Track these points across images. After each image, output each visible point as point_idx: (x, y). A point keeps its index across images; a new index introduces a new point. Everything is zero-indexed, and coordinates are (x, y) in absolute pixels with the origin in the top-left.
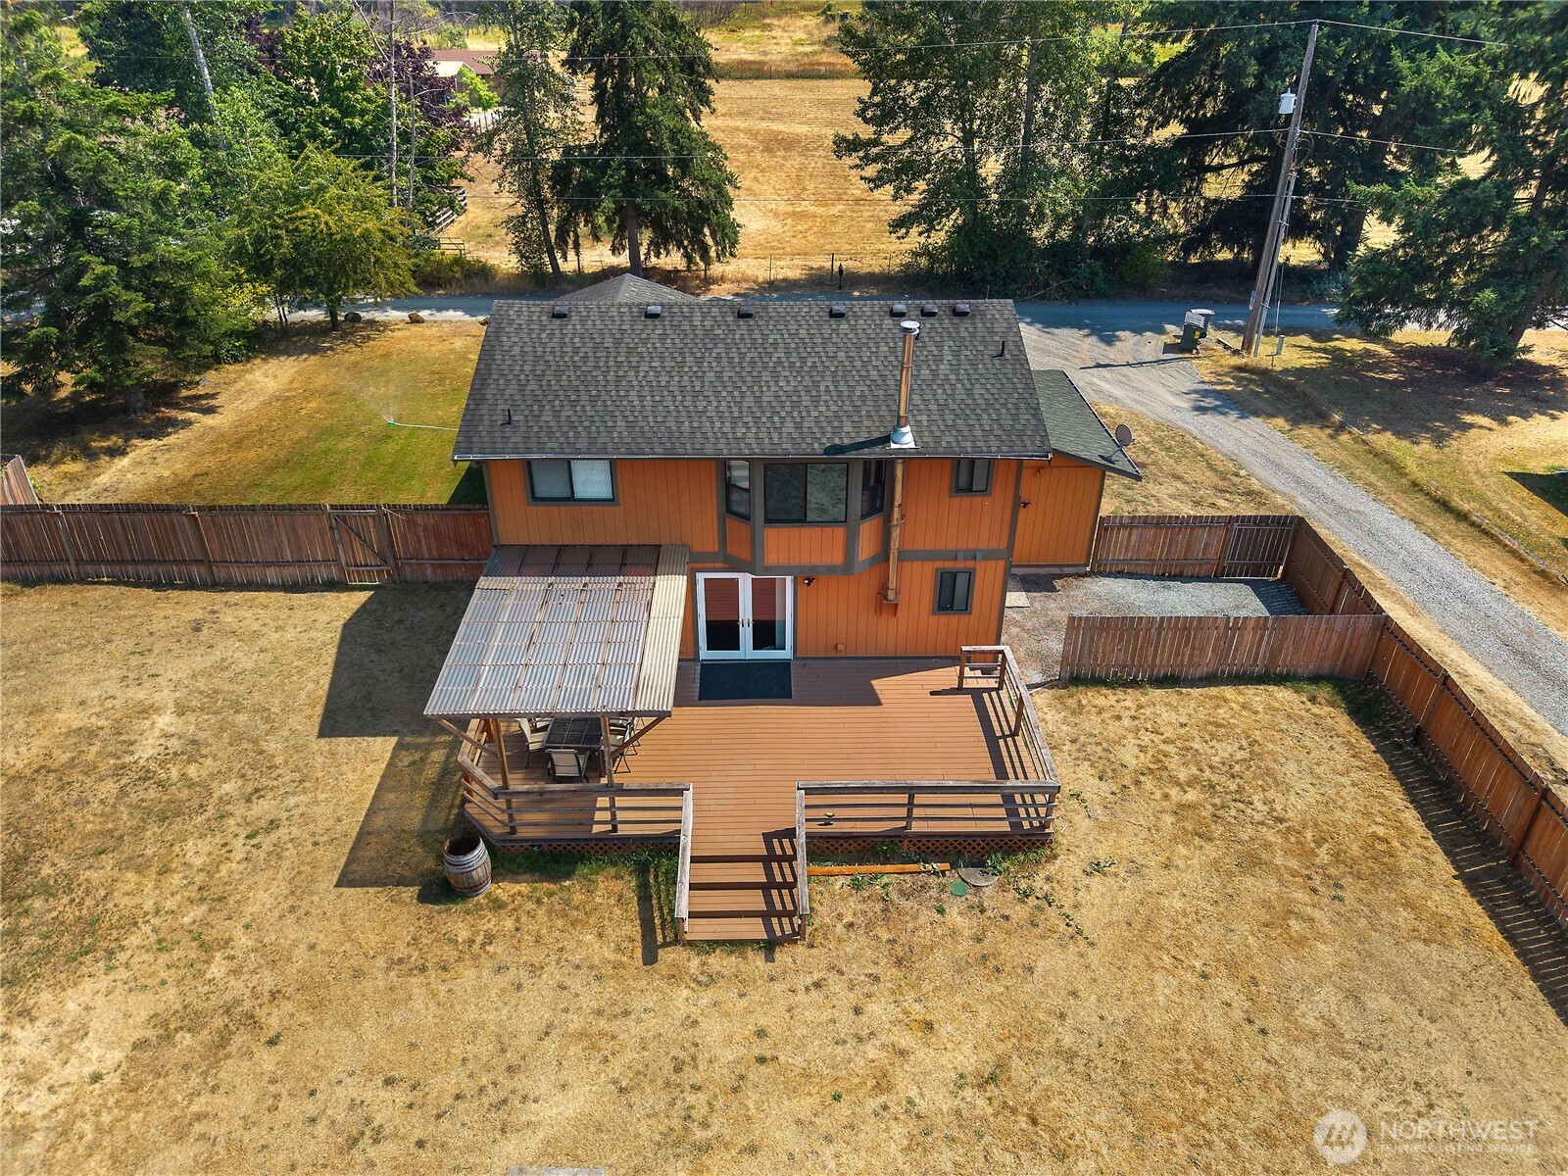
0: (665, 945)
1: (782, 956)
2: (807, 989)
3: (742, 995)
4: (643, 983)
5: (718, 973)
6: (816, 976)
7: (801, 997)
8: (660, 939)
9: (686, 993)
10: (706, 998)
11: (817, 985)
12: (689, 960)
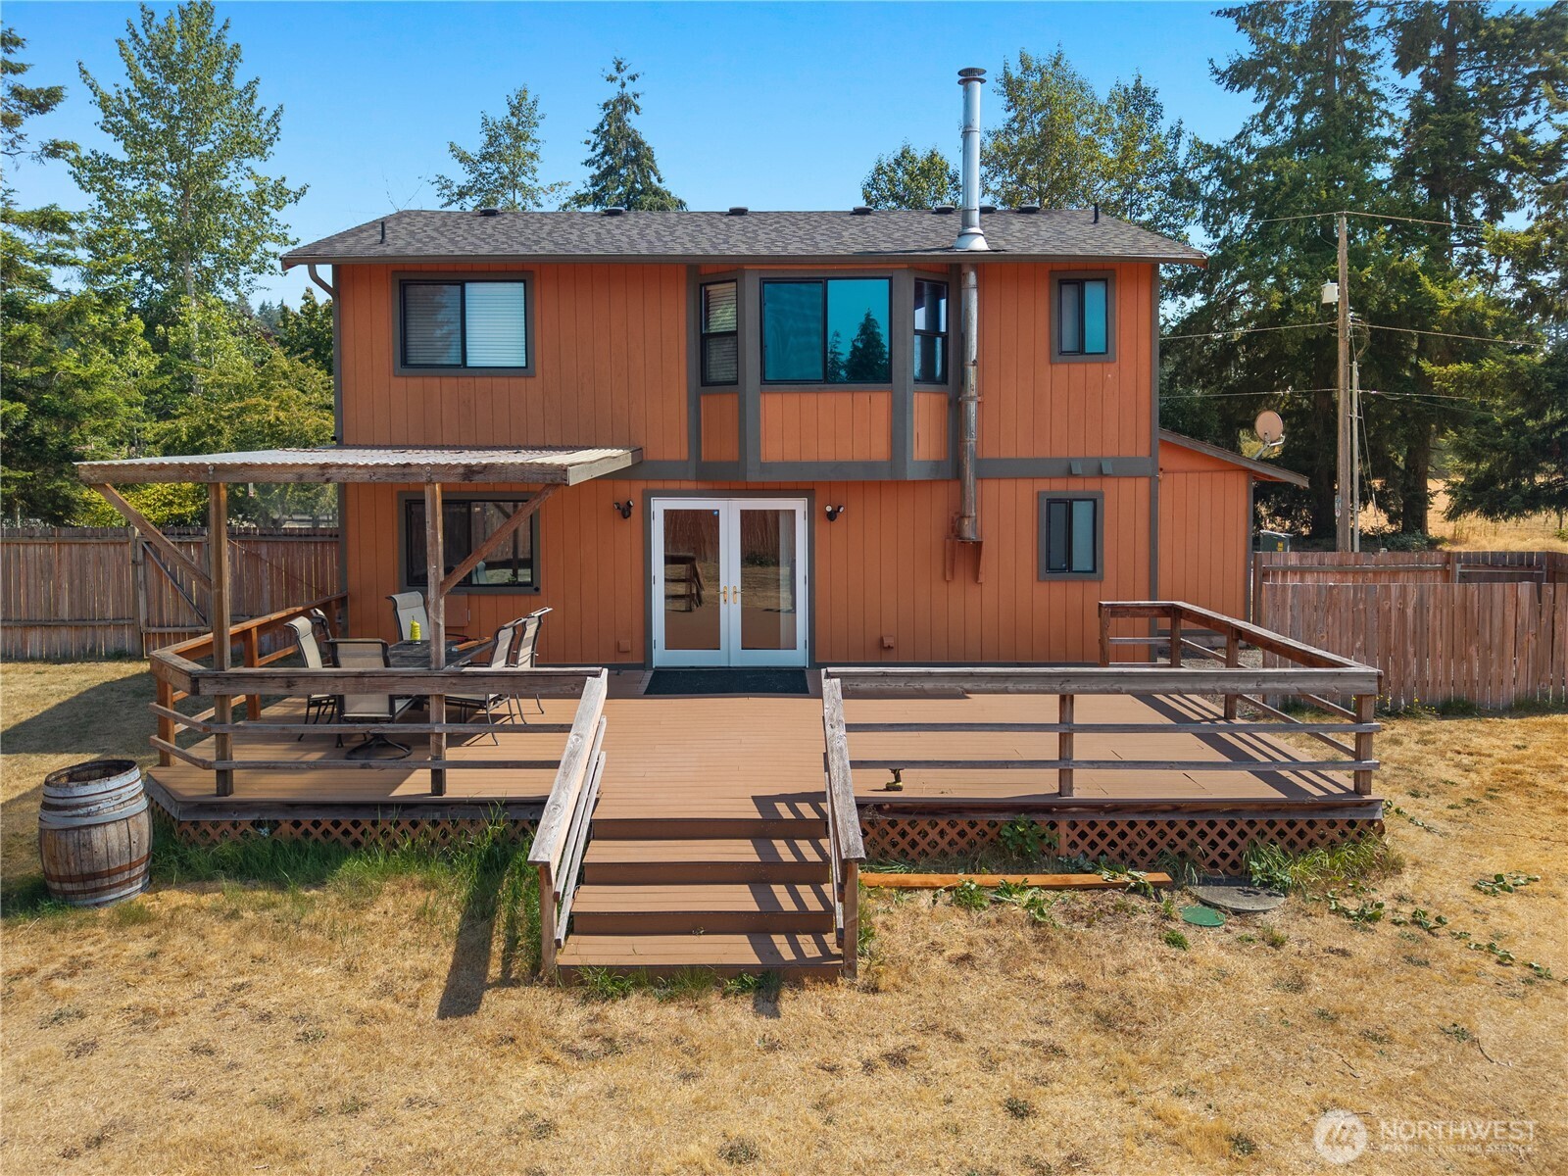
0: (506, 981)
1: (801, 1007)
2: (869, 1067)
3: (687, 1077)
4: (428, 1051)
5: (629, 1036)
6: (891, 1043)
7: (853, 1080)
8: (494, 971)
9: (533, 1071)
10: (588, 1081)
11: (897, 1059)
12: (559, 1012)
